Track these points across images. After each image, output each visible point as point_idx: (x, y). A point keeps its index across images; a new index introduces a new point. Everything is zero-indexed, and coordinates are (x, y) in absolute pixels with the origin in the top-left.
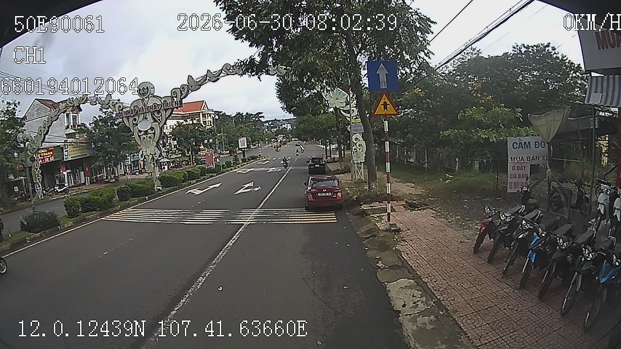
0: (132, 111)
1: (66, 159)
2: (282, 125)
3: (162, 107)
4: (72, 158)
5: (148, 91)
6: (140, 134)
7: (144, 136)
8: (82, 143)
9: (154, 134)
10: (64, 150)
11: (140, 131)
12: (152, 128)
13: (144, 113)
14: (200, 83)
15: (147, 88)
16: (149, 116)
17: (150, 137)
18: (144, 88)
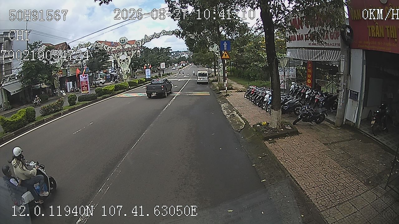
0: (116, 50)
1: (69, 75)
2: (182, 55)
3: (132, 49)
4: (71, 75)
5: (125, 42)
6: (121, 61)
7: (123, 62)
8: (76, 67)
9: (128, 61)
10: (68, 71)
11: (121, 60)
12: (127, 59)
13: (123, 52)
14: (151, 39)
15: (125, 40)
16: (125, 53)
17: (126, 63)
18: (123, 40)
